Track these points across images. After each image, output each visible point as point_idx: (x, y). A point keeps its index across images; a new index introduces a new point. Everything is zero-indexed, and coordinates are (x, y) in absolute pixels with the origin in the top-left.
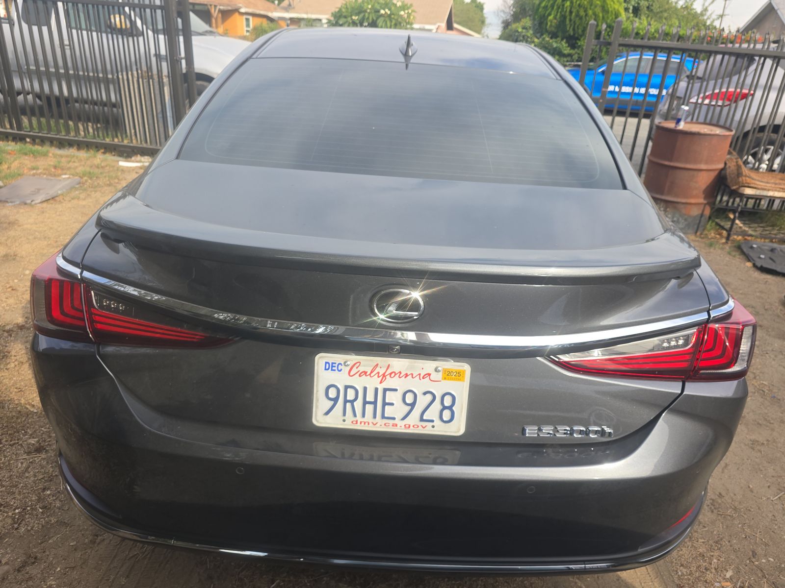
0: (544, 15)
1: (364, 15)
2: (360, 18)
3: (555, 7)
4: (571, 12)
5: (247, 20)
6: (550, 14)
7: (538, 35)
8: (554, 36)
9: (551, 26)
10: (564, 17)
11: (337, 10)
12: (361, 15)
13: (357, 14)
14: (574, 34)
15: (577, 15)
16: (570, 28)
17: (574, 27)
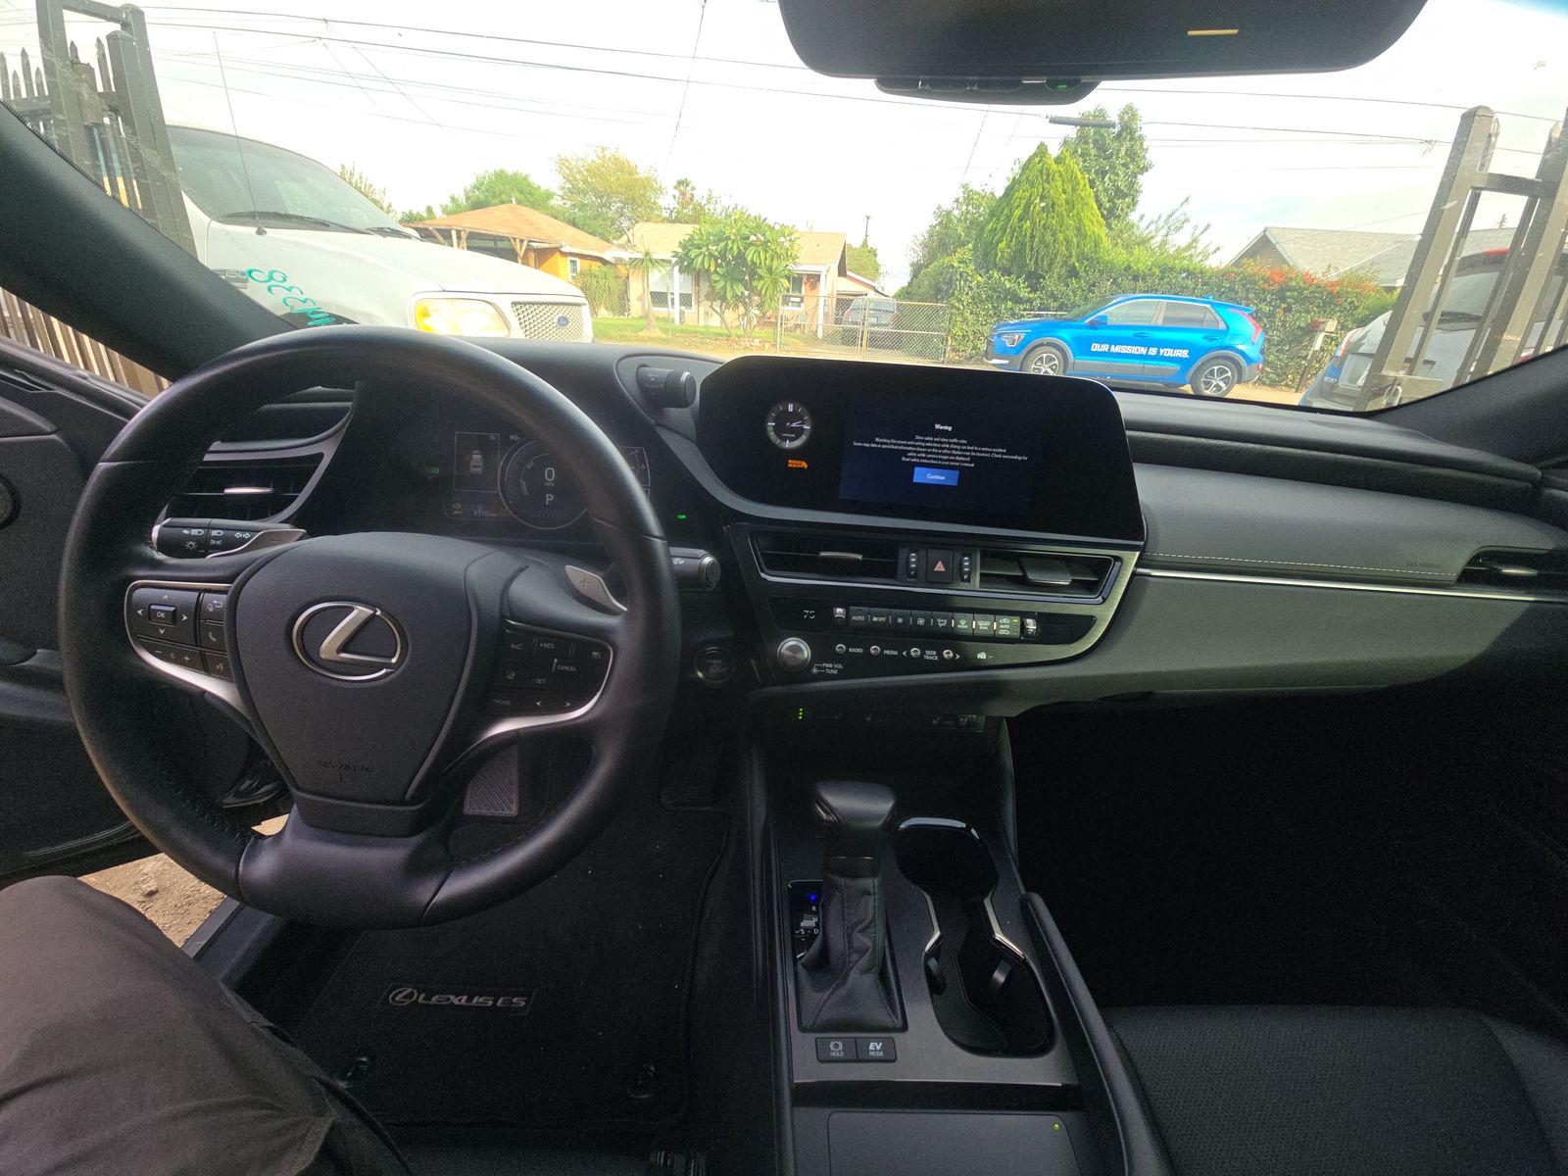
0: (991, 243)
1: (727, 244)
2: (719, 249)
3: (1008, 230)
4: (1032, 237)
5: (573, 262)
6: (1000, 241)
7: (982, 272)
8: (1006, 271)
9: (1002, 257)
10: (1023, 245)
11: (687, 238)
12: (722, 244)
13: (716, 243)
14: (1036, 270)
15: (1042, 242)
16: (1031, 260)
17: (1037, 258)
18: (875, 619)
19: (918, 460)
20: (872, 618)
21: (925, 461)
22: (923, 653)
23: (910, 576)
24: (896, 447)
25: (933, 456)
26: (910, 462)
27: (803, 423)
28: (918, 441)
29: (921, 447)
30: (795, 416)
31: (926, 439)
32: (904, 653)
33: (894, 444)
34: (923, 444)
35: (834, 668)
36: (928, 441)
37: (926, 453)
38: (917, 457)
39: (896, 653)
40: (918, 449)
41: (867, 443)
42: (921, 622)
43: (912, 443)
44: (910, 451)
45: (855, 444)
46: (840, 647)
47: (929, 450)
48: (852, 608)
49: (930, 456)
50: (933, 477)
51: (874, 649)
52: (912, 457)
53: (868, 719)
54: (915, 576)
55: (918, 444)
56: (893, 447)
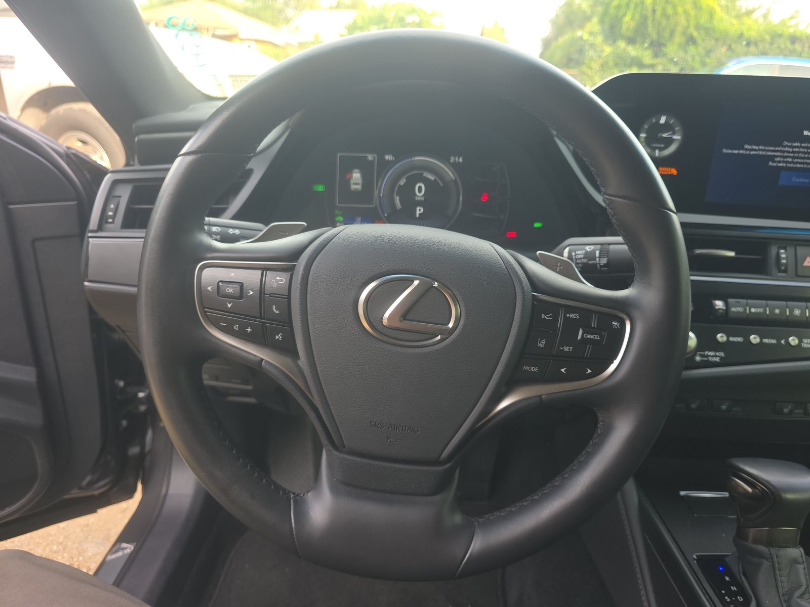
0: (617, 17)
4: (654, 11)
6: (625, 15)
7: (610, 43)
8: (631, 41)
9: (627, 29)
10: (645, 17)
14: (658, 39)
15: (663, 14)
16: (653, 30)
17: (659, 29)
18: (753, 310)
19: (785, 165)
20: (750, 310)
21: (791, 165)
22: (801, 341)
23: (780, 271)
24: (764, 153)
25: (799, 160)
26: (777, 167)
27: (674, 134)
28: (785, 146)
29: (788, 152)
30: (667, 127)
31: (794, 144)
32: (783, 342)
33: (763, 150)
34: (791, 150)
35: (716, 356)
36: (795, 147)
37: (793, 158)
38: (784, 162)
39: (774, 341)
40: (786, 154)
41: (736, 149)
42: (797, 312)
43: (779, 149)
44: (777, 156)
45: (725, 151)
46: (721, 337)
47: (796, 155)
48: (730, 300)
49: (796, 160)
50: (798, 180)
51: (754, 339)
52: (780, 162)
53: (724, 407)
54: (785, 271)
55: (786, 149)
56: (761, 153)
